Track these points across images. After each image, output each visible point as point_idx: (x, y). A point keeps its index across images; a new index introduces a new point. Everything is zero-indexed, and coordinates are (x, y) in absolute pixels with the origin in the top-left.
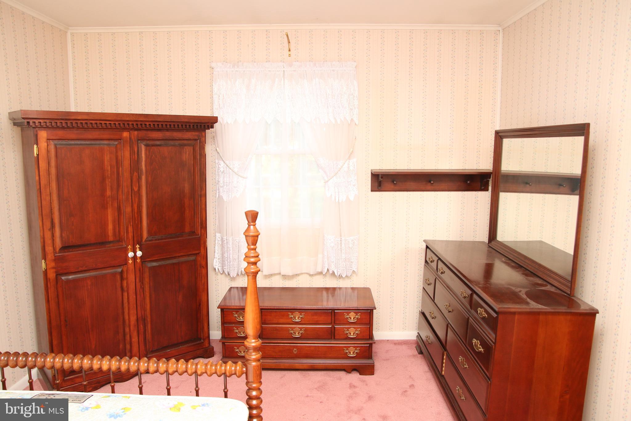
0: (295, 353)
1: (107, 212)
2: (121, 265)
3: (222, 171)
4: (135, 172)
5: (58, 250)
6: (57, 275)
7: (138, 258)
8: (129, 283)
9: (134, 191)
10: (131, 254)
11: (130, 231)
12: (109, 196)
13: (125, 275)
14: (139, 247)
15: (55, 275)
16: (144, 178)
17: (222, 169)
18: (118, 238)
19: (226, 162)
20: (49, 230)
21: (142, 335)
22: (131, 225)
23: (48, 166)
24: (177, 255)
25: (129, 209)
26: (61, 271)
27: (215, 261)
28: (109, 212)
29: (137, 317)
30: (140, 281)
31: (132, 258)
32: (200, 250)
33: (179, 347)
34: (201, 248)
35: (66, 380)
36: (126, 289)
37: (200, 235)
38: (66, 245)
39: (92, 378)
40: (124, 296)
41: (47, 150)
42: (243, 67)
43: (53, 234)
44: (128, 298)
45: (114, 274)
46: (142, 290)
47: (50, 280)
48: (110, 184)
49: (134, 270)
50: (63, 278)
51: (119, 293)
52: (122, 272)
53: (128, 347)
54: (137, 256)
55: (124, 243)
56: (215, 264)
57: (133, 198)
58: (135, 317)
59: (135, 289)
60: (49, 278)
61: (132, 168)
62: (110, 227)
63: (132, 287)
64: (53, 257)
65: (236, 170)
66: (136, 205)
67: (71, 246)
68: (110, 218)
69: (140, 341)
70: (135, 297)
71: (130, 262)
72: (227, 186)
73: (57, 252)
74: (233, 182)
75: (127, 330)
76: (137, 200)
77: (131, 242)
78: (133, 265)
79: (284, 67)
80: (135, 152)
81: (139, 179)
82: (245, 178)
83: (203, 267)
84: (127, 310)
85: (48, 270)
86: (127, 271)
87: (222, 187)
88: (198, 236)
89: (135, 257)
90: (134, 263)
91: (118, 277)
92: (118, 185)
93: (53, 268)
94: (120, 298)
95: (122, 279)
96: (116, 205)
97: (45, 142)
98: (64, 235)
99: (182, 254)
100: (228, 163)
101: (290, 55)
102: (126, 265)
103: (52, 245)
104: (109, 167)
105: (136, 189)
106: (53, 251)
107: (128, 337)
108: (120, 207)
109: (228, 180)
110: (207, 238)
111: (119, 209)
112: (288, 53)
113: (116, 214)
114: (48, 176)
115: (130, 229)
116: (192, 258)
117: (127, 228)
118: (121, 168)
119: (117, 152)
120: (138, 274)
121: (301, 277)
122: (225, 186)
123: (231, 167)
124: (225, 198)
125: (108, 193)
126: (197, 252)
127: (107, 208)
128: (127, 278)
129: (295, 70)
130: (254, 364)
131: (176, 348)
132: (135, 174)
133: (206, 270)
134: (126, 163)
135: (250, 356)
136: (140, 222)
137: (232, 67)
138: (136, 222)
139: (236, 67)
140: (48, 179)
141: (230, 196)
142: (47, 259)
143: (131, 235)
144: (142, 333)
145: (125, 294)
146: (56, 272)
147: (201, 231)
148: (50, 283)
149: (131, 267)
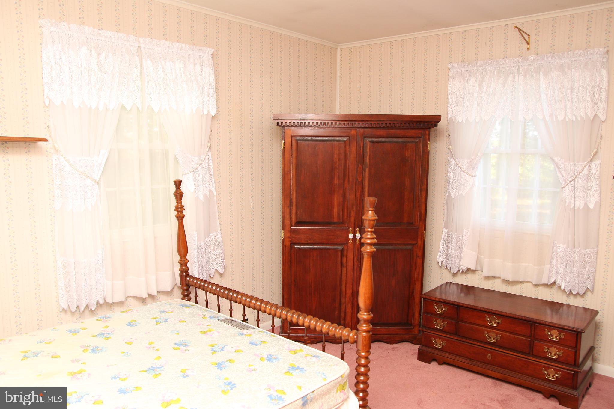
0: (489, 359)
1: (334, 197)
2: (343, 244)
3: (453, 169)
4: (360, 165)
5: (293, 224)
6: (291, 244)
7: (358, 240)
8: (348, 260)
9: (358, 181)
10: (351, 236)
11: (352, 216)
12: (336, 184)
13: (345, 253)
14: (359, 231)
15: (289, 243)
16: (367, 170)
17: (452, 167)
18: (342, 220)
19: (456, 160)
20: (288, 207)
21: (355, 308)
22: (353, 211)
23: (290, 157)
24: (394, 242)
25: (352, 197)
26: (294, 241)
27: (439, 255)
28: (335, 198)
29: (353, 291)
30: (358, 260)
31: (352, 238)
32: (417, 241)
33: (389, 328)
34: (418, 239)
35: (291, 329)
36: (345, 265)
37: (418, 226)
38: (300, 221)
39: (310, 333)
40: (342, 271)
41: (291, 145)
42: (477, 66)
43: (291, 211)
44: (346, 273)
45: (336, 251)
46: (359, 268)
47: (285, 247)
48: (337, 174)
49: (353, 249)
50: (295, 247)
51: (339, 267)
52: (343, 250)
53: (343, 315)
54: (356, 238)
55: (347, 225)
56: (438, 257)
57: (357, 187)
58: (351, 291)
59: (353, 266)
60: (285, 245)
61: (357, 161)
62: (336, 210)
63: (350, 264)
64: (290, 229)
65: (464, 168)
66: (359, 193)
67: (303, 222)
68: (336, 202)
69: (353, 312)
70: (352, 273)
71: (351, 242)
72: (455, 184)
73: (293, 226)
74: (461, 179)
75: (343, 300)
76: (360, 189)
77: (353, 224)
78: (353, 245)
79: (519, 63)
80: (361, 147)
81: (363, 170)
82: (473, 177)
83: (419, 257)
84: (345, 283)
85: (285, 239)
86: (347, 249)
87: (452, 184)
88: (416, 228)
89: (354, 238)
90: (353, 244)
91: (339, 254)
92: (345, 175)
93: (289, 238)
94: (339, 272)
95: (342, 255)
96: (342, 192)
97: (290, 138)
98: (298, 212)
99: (398, 242)
100: (458, 160)
101: (528, 49)
102: (347, 244)
103: (289, 219)
104: (338, 159)
105: (360, 179)
106: (289, 224)
107: (343, 307)
108: (345, 194)
109: (457, 177)
110: (425, 230)
111: (344, 196)
112: (527, 46)
113: (341, 200)
114: (290, 165)
115: (353, 214)
116: (410, 247)
117: (350, 212)
118: (348, 161)
119: (345, 147)
120: (357, 253)
121: (525, 284)
122: (454, 184)
123: (460, 165)
124: (453, 195)
125: (336, 181)
126: (414, 242)
127: (334, 194)
128: (347, 256)
129: (531, 64)
130: (364, 334)
131: (386, 328)
132: (360, 166)
133: (421, 260)
134: (353, 157)
135: (361, 327)
136: (362, 208)
137: (466, 66)
138: (358, 208)
139: (470, 66)
140: (290, 167)
141: (457, 193)
142: (285, 230)
143: (352, 219)
144: (356, 306)
145: (344, 270)
146: (290, 241)
147: (419, 223)
148: (286, 249)
149: (351, 246)
